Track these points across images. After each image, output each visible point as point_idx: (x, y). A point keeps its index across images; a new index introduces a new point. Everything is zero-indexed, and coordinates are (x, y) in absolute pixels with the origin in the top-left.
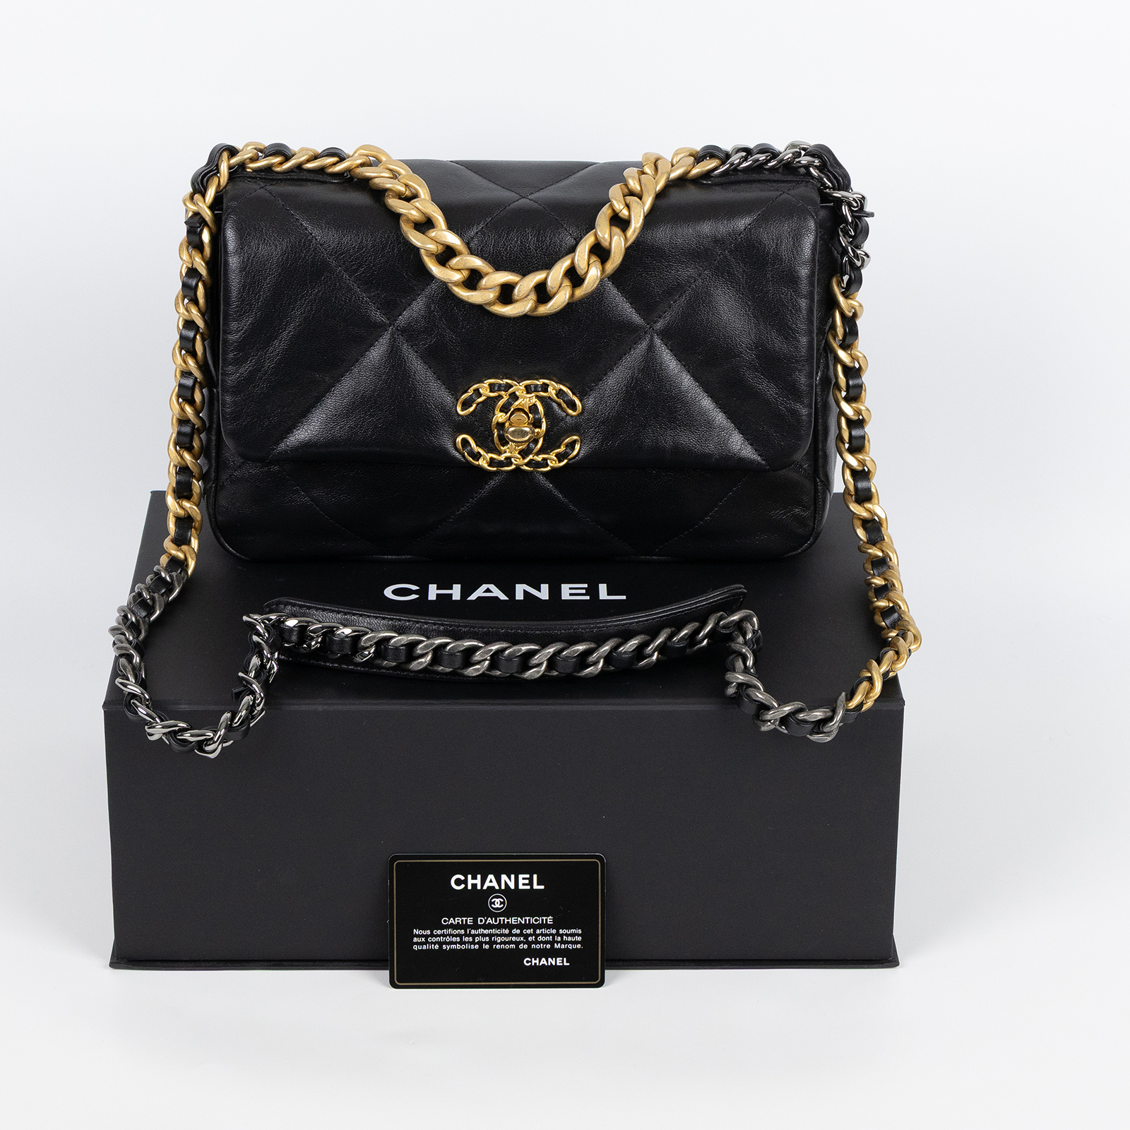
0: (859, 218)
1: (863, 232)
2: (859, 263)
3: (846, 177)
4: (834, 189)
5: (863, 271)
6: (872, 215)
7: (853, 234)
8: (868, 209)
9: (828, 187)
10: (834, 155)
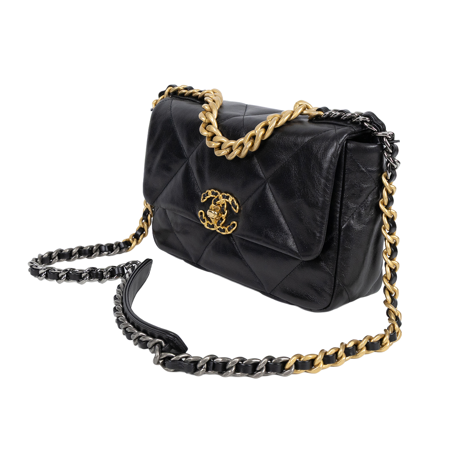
0: (393, 143)
1: (395, 150)
2: (395, 166)
3: (383, 124)
4: (378, 131)
5: (397, 170)
6: (398, 141)
7: (392, 152)
8: (396, 139)
9: (375, 131)
10: (376, 116)
